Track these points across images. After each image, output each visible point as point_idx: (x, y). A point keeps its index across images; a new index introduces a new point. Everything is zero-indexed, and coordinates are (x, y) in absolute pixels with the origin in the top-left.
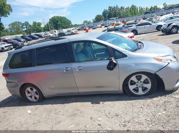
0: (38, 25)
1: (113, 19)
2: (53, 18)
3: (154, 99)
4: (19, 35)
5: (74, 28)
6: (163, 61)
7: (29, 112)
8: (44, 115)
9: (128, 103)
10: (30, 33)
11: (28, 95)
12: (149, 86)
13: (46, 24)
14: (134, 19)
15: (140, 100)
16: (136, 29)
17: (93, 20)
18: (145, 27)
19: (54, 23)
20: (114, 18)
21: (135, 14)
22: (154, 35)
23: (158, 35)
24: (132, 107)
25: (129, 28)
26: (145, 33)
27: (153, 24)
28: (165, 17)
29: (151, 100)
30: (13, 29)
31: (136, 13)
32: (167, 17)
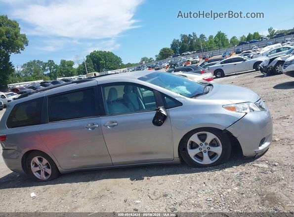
0: (68, 66)
1: (188, 54)
2: (92, 54)
3: (226, 170)
4: (39, 81)
5: (126, 69)
6: (237, 110)
7: (33, 195)
8: (55, 199)
9: (186, 177)
10: (55, 77)
11: (34, 169)
12: (219, 150)
13: (81, 63)
14: (221, 53)
15: (205, 173)
16: (222, 68)
17: (156, 56)
18: (235, 64)
19: (94, 62)
20: (190, 53)
21: (224, 46)
22: (249, 77)
23: (256, 77)
24: (190, 184)
25: (210, 67)
26: (236, 74)
27: (249, 60)
28: (268, 49)
29: (221, 171)
30: (29, 72)
31: (225, 44)
32: (272, 48)
